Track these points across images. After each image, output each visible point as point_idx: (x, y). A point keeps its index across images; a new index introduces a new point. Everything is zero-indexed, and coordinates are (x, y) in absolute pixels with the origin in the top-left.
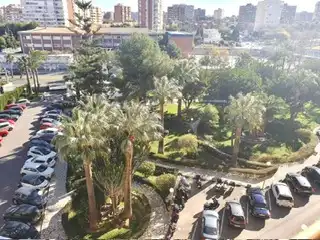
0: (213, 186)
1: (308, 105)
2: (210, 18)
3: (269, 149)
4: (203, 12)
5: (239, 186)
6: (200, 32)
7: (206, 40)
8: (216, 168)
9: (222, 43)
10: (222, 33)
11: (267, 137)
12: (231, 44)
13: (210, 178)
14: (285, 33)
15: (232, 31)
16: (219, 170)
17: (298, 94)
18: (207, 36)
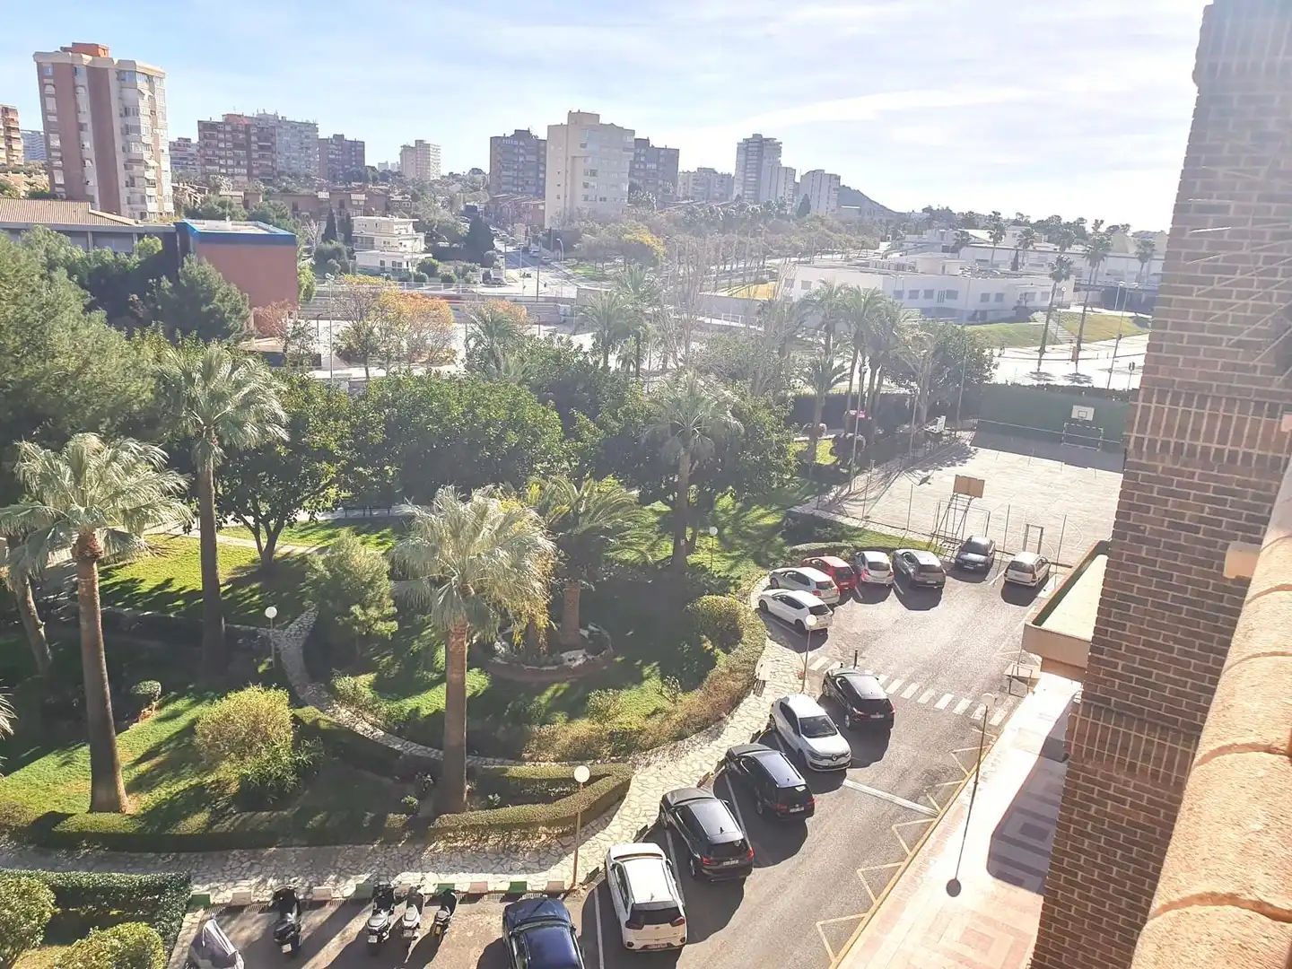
0: (356, 926)
1: (726, 501)
2: (385, 176)
3: (595, 698)
4: (357, 148)
5: (472, 898)
6: (338, 227)
7: (364, 258)
8: (377, 831)
9: (428, 269)
10: (431, 232)
11: (594, 645)
12: (462, 275)
13: (348, 889)
14: (648, 239)
15: (465, 227)
16: (391, 838)
17: (686, 467)
18: (369, 243)
